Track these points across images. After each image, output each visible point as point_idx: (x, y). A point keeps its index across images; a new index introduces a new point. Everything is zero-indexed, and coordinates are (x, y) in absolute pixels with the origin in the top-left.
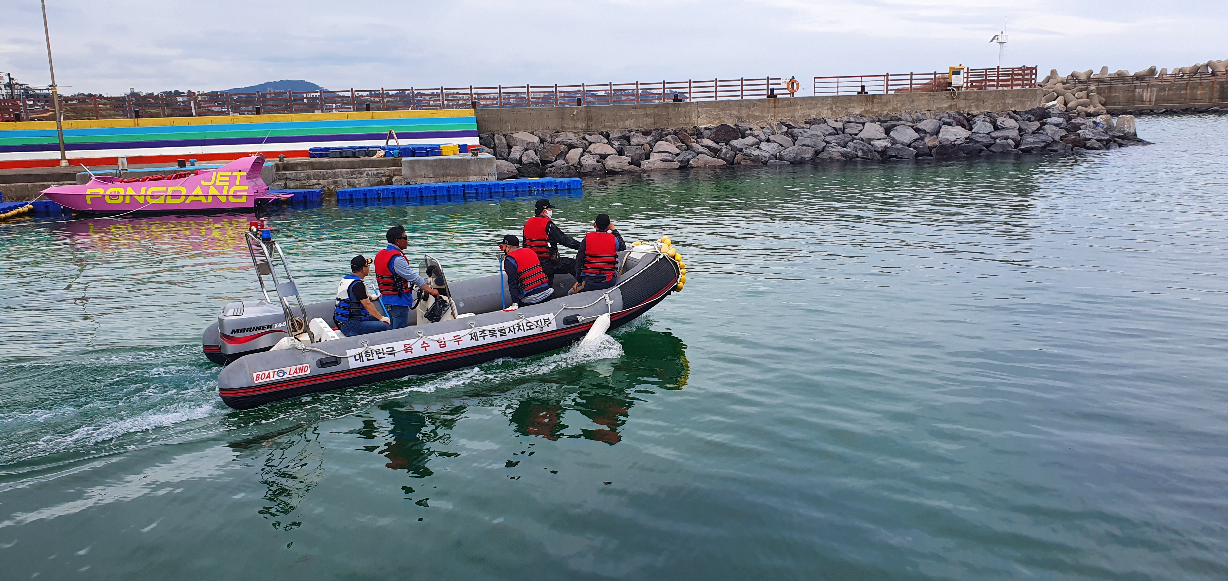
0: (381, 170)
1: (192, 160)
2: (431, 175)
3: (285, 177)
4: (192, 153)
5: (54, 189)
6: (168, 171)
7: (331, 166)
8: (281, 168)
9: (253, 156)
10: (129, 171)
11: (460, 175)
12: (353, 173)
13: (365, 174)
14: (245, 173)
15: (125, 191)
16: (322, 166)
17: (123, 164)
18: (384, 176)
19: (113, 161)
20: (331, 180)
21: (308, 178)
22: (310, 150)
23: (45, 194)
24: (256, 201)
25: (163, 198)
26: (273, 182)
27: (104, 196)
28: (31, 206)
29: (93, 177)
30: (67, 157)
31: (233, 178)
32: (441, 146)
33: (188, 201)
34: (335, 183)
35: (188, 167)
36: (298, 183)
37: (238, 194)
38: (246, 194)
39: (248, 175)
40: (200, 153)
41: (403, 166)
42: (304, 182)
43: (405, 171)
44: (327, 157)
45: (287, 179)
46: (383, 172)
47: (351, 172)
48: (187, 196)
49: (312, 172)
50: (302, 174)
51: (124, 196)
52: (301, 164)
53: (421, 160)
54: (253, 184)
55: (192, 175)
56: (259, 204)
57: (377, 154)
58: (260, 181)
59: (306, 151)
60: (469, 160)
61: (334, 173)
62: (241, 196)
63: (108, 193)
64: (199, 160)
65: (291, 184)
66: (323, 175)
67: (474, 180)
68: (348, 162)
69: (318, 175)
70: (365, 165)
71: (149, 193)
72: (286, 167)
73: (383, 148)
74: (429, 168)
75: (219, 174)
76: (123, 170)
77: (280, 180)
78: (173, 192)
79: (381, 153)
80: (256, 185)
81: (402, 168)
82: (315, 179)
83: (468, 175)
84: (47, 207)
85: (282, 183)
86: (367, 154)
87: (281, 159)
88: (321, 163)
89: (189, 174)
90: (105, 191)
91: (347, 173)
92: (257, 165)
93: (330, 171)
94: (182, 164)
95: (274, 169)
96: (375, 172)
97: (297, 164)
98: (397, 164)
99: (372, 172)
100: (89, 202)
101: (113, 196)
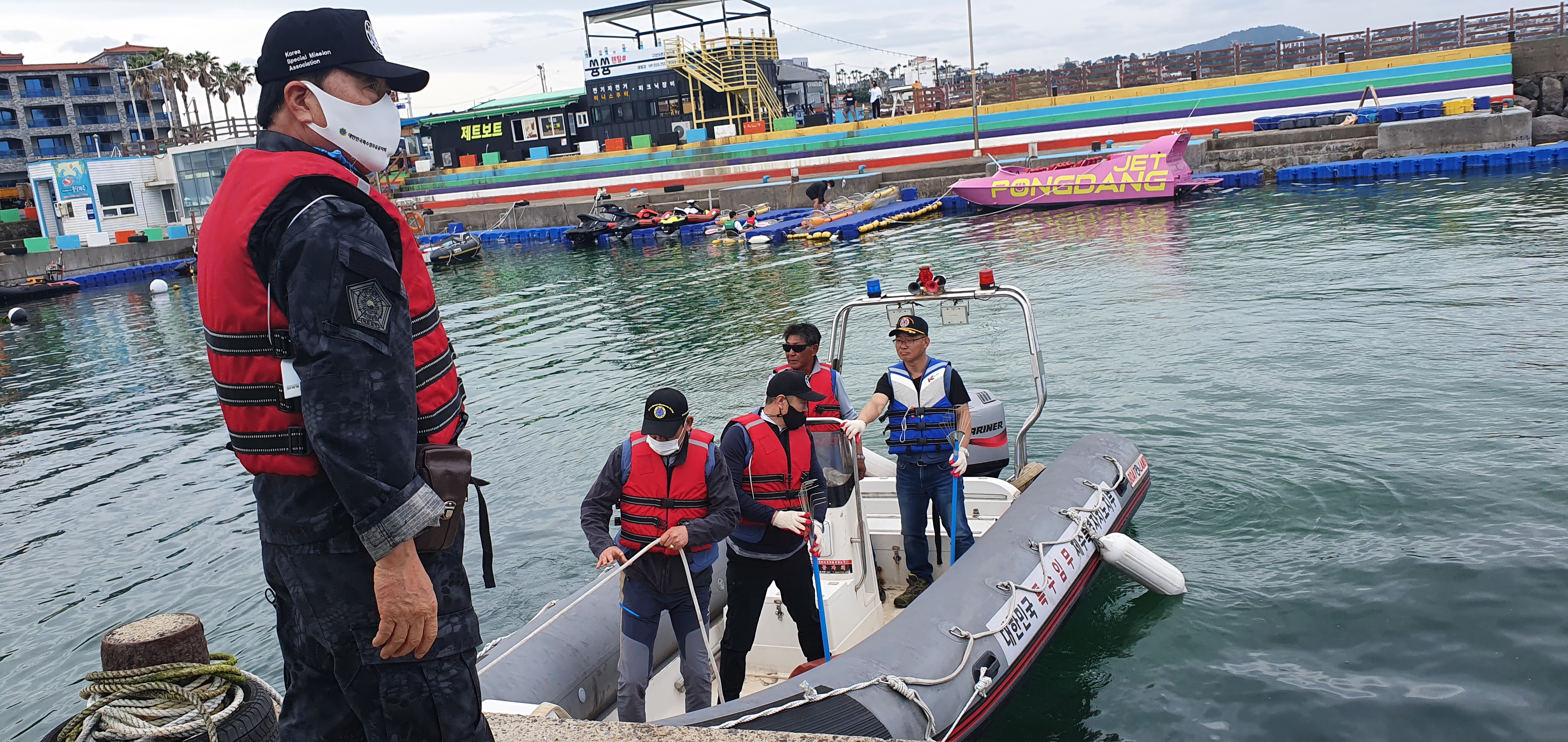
0: (1348, 142)
1: (1108, 141)
2: (1422, 145)
3: (1217, 157)
4: (1111, 133)
5: (962, 183)
6: (1080, 157)
7: (1278, 140)
8: (1214, 146)
9: (1176, 134)
10: (1040, 158)
11: (1469, 142)
12: (1307, 148)
13: (1324, 149)
14: (1164, 155)
15: (1031, 183)
16: (1267, 141)
17: (1033, 150)
18: (1351, 150)
19: (1024, 148)
20: (1277, 159)
21: (1248, 157)
22: (1255, 121)
23: (954, 189)
24: (1176, 189)
25: (1070, 188)
26: (1202, 163)
27: (1009, 188)
28: (940, 203)
29: (1000, 168)
30: (980, 147)
31: (1151, 161)
32: (1444, 103)
33: (1097, 191)
34: (1282, 162)
35: (1104, 150)
36: (1234, 164)
37: (1156, 180)
38: (1165, 180)
39: (1168, 157)
40: (1121, 132)
41: (1379, 134)
42: (1242, 162)
43: (1382, 141)
44: (1277, 128)
45: (1221, 159)
46: (1350, 144)
47: (1305, 146)
48: (1097, 185)
49: (1252, 150)
50: (1240, 153)
51: (1030, 187)
52: (1239, 140)
53: (1408, 125)
54: (1174, 167)
55: (1104, 160)
56: (1180, 192)
57: (1346, 120)
58: (1183, 164)
59: (1250, 122)
60: (1485, 120)
61: (1282, 150)
62: (1159, 183)
63: (1014, 185)
64: (1116, 141)
65: (1224, 165)
66: (1268, 152)
67: (1490, 148)
68: (1302, 133)
69: (1260, 153)
70: (1326, 136)
71: (1056, 183)
72: (1220, 145)
73: (1355, 112)
74: (1419, 135)
75: (1135, 157)
76: (1033, 157)
77: (1211, 161)
78: (1082, 180)
79: (1353, 118)
80: (1178, 169)
81: (1379, 137)
82: (1256, 158)
83: (1482, 141)
84: (954, 203)
85: (1213, 165)
86: (1332, 122)
87: (1215, 135)
88: (1266, 136)
89: (1101, 159)
90: (1011, 184)
91: (1299, 148)
92: (1181, 144)
93: (1277, 147)
94: (1096, 147)
95: (1205, 148)
96: (1339, 145)
97: (1235, 140)
98: (1372, 132)
99: (1335, 145)
100: (994, 196)
101: (1019, 188)
